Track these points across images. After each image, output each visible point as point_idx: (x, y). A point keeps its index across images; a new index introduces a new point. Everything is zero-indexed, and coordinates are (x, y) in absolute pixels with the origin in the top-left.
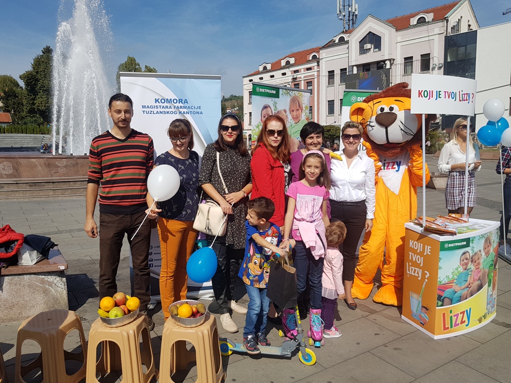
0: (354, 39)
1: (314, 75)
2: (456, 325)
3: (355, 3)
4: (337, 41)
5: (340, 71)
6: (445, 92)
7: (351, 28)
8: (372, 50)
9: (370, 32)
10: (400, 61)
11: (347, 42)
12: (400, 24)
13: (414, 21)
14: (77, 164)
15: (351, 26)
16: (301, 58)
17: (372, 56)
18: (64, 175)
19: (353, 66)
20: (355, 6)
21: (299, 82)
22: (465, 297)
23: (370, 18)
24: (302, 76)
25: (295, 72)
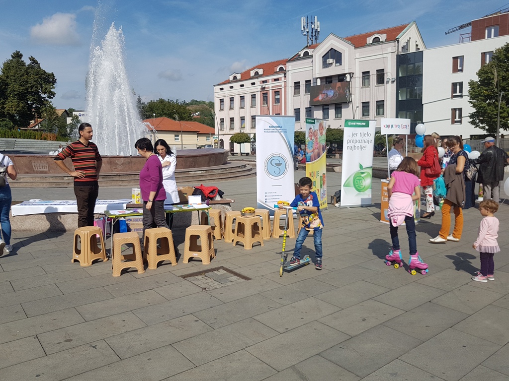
0: (318, 53)
1: (281, 86)
4: (302, 55)
5: (305, 82)
6: (395, 125)
8: (334, 64)
9: (332, 48)
10: (358, 75)
11: (312, 57)
12: (358, 42)
13: (370, 40)
14: (131, 162)
15: (314, 41)
16: (269, 69)
17: (334, 70)
18: (121, 171)
19: (317, 78)
20: (317, 24)
21: (267, 92)
23: (331, 36)
24: (270, 86)
25: (264, 82)
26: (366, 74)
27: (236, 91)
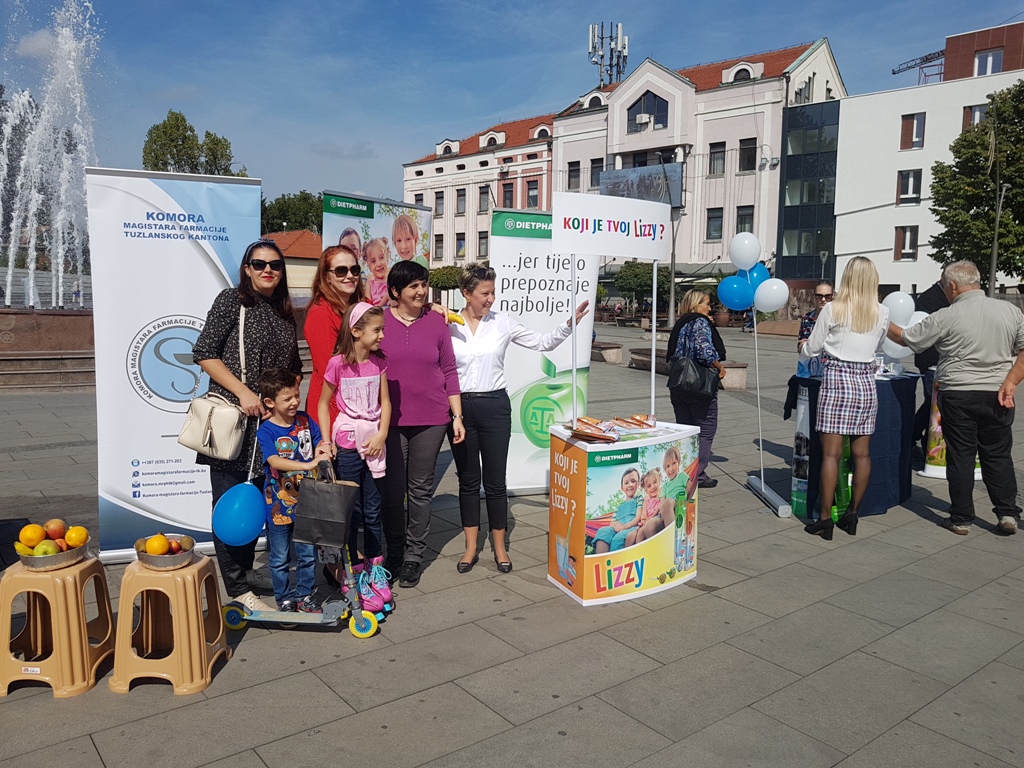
0: (620, 101)
1: (541, 169)
2: (618, 584)
3: (623, 35)
4: (586, 105)
5: (590, 162)
6: (609, 222)
7: (614, 81)
8: (651, 125)
9: (648, 91)
10: (701, 149)
11: (605, 108)
12: (704, 80)
13: (729, 76)
14: (39, 326)
15: (614, 77)
16: (518, 134)
17: (651, 138)
18: (11, 347)
19: (615, 155)
20: (623, 40)
21: (512, 181)
22: (633, 540)
23: (648, 65)
24: (519, 168)
25: (507, 160)
26: (718, 149)
27: (449, 178)
